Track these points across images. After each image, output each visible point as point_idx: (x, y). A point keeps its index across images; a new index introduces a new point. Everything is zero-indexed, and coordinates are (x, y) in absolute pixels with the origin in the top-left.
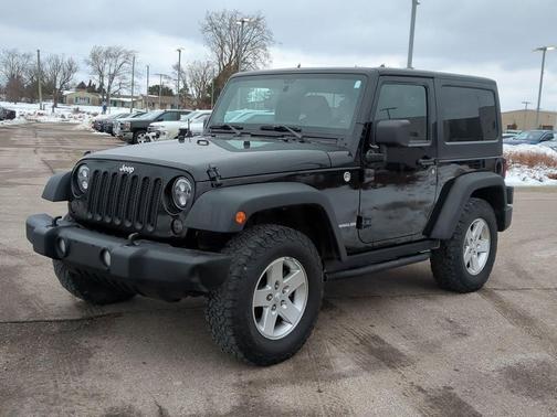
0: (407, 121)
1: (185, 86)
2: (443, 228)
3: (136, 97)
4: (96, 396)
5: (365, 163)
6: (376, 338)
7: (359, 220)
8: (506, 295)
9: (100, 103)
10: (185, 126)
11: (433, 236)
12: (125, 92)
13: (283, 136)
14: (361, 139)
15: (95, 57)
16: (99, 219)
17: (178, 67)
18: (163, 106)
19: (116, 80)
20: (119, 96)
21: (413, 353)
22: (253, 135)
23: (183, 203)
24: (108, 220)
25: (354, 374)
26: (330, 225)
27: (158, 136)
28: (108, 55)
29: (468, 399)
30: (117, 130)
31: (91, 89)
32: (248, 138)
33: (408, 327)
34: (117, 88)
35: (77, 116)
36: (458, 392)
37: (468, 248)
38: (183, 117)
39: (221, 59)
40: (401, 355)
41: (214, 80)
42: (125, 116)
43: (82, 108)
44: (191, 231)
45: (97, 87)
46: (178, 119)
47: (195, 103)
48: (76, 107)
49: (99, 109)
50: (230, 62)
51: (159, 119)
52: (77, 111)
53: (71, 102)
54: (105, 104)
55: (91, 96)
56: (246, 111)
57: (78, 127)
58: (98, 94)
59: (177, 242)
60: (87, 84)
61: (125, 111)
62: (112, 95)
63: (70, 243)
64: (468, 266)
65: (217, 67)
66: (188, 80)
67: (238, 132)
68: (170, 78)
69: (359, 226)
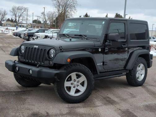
0: (118, 34)
1: (46, 20)
2: (130, 66)
3: (28, 24)
4: (29, 109)
5: (105, 46)
6: (108, 97)
7: (103, 63)
8: (149, 87)
9: (15, 26)
10: (47, 34)
11: (126, 69)
12: (24, 22)
13: (81, 38)
14: (104, 39)
15: (13, 9)
16: (27, 61)
17: (43, 13)
18: (38, 27)
19: (21, 18)
20: (22, 24)
21: (119, 101)
22: (72, 37)
23: (52, 56)
24: (30, 61)
25: (101, 106)
26: (94, 64)
27: (37, 38)
28: (18, 9)
29: (133, 112)
30: (22, 36)
31: (12, 21)
32: (71, 38)
33: (118, 95)
34: (21, 21)
35: (7, 30)
36: (131, 110)
37: (138, 73)
38: (46, 31)
39: (59, 10)
40: (115, 102)
41: (56, 18)
42: (25, 31)
43: (9, 28)
44: (55, 64)
45: (14, 20)
46: (44, 32)
47: (49, 26)
48: (7, 27)
49: (15, 28)
50: (62, 12)
51: (37, 32)
52: (7, 29)
53: (5, 26)
54: (17, 26)
55: (11, 23)
56: (68, 29)
57: (8, 35)
58: (14, 23)
59: (50, 67)
60: (10, 19)
61: (24, 29)
62: (20, 23)
63: (19, 68)
64: (138, 78)
65: (57, 13)
66: (47, 18)
67: (68, 36)
68: (40, 17)
69: (103, 64)
